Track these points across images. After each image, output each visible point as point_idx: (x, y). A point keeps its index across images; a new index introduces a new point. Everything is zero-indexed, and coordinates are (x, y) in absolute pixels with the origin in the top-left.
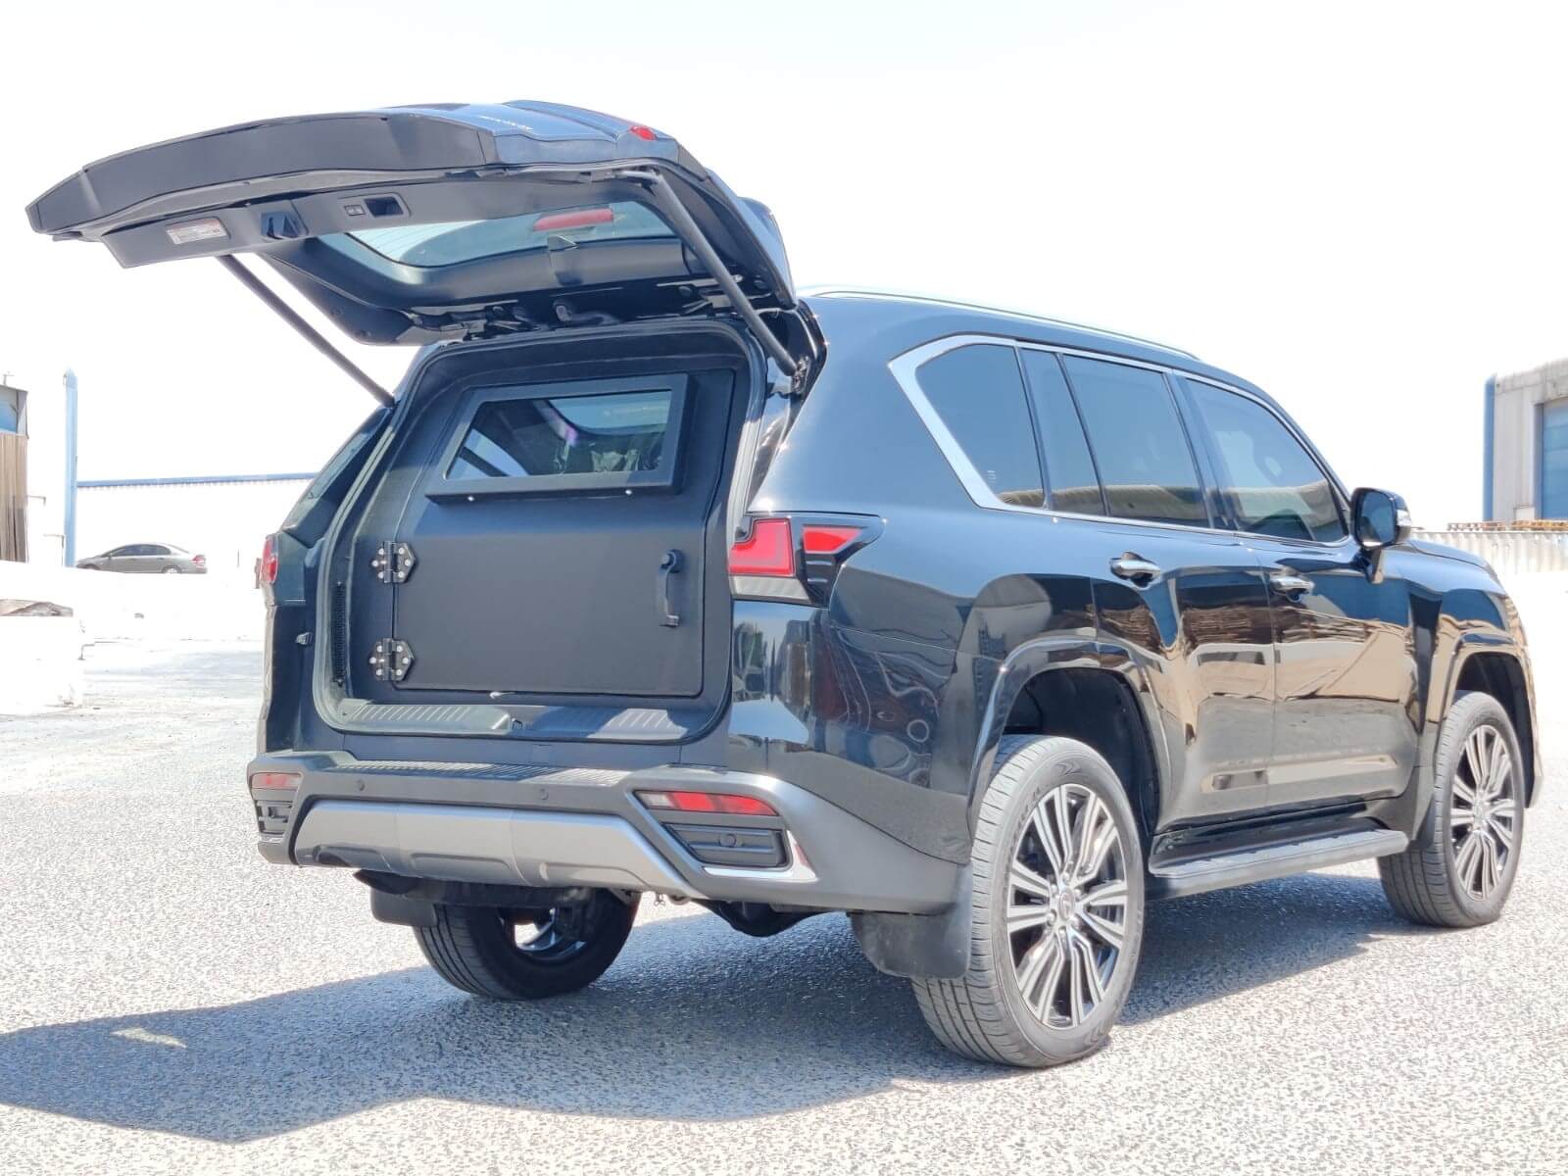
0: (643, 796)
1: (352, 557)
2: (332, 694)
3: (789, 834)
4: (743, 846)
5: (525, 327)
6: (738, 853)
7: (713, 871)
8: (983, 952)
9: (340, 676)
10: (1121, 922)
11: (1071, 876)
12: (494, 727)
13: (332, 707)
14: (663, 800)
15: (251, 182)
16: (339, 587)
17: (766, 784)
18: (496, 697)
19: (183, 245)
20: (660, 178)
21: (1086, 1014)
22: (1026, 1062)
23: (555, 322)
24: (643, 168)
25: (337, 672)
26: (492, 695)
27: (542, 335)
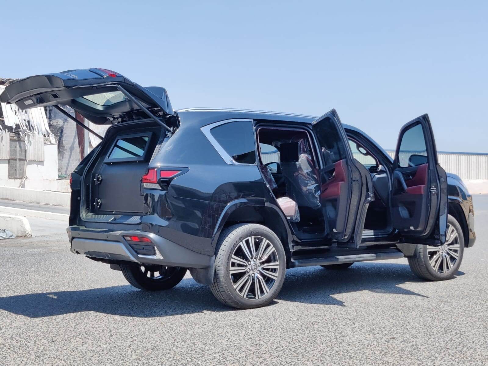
0: (125, 237)
1: (91, 178)
2: (85, 212)
3: (155, 247)
4: (146, 250)
5: (129, 121)
6: (145, 252)
7: (140, 256)
8: (221, 278)
9: (88, 207)
10: (277, 273)
11: (256, 260)
12: (110, 220)
13: (84, 215)
14: (128, 238)
15: (31, 91)
16: (88, 186)
17: (152, 235)
18: (115, 213)
19: (28, 105)
20: (119, 86)
21: (261, 296)
22: (238, 307)
23: (132, 119)
24: (114, 84)
25: (87, 207)
26: (114, 212)
27: (131, 122)
